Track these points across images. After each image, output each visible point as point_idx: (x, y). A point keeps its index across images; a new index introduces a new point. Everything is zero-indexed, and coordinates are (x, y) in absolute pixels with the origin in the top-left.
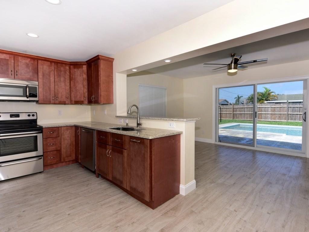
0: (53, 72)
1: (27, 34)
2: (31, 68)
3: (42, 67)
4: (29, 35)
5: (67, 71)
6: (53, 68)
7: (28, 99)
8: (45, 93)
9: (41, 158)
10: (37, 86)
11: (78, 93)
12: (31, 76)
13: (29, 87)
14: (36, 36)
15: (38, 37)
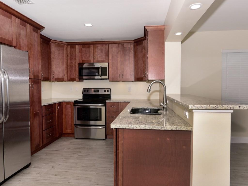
0: (120, 52)
1: (85, 25)
2: (104, 52)
3: (111, 50)
4: (87, 26)
5: (132, 50)
6: (120, 49)
7: (101, 78)
8: (113, 72)
9: (104, 128)
10: (107, 67)
11: (139, 70)
12: (104, 59)
13: (101, 68)
14: (91, 25)
15: (93, 26)
